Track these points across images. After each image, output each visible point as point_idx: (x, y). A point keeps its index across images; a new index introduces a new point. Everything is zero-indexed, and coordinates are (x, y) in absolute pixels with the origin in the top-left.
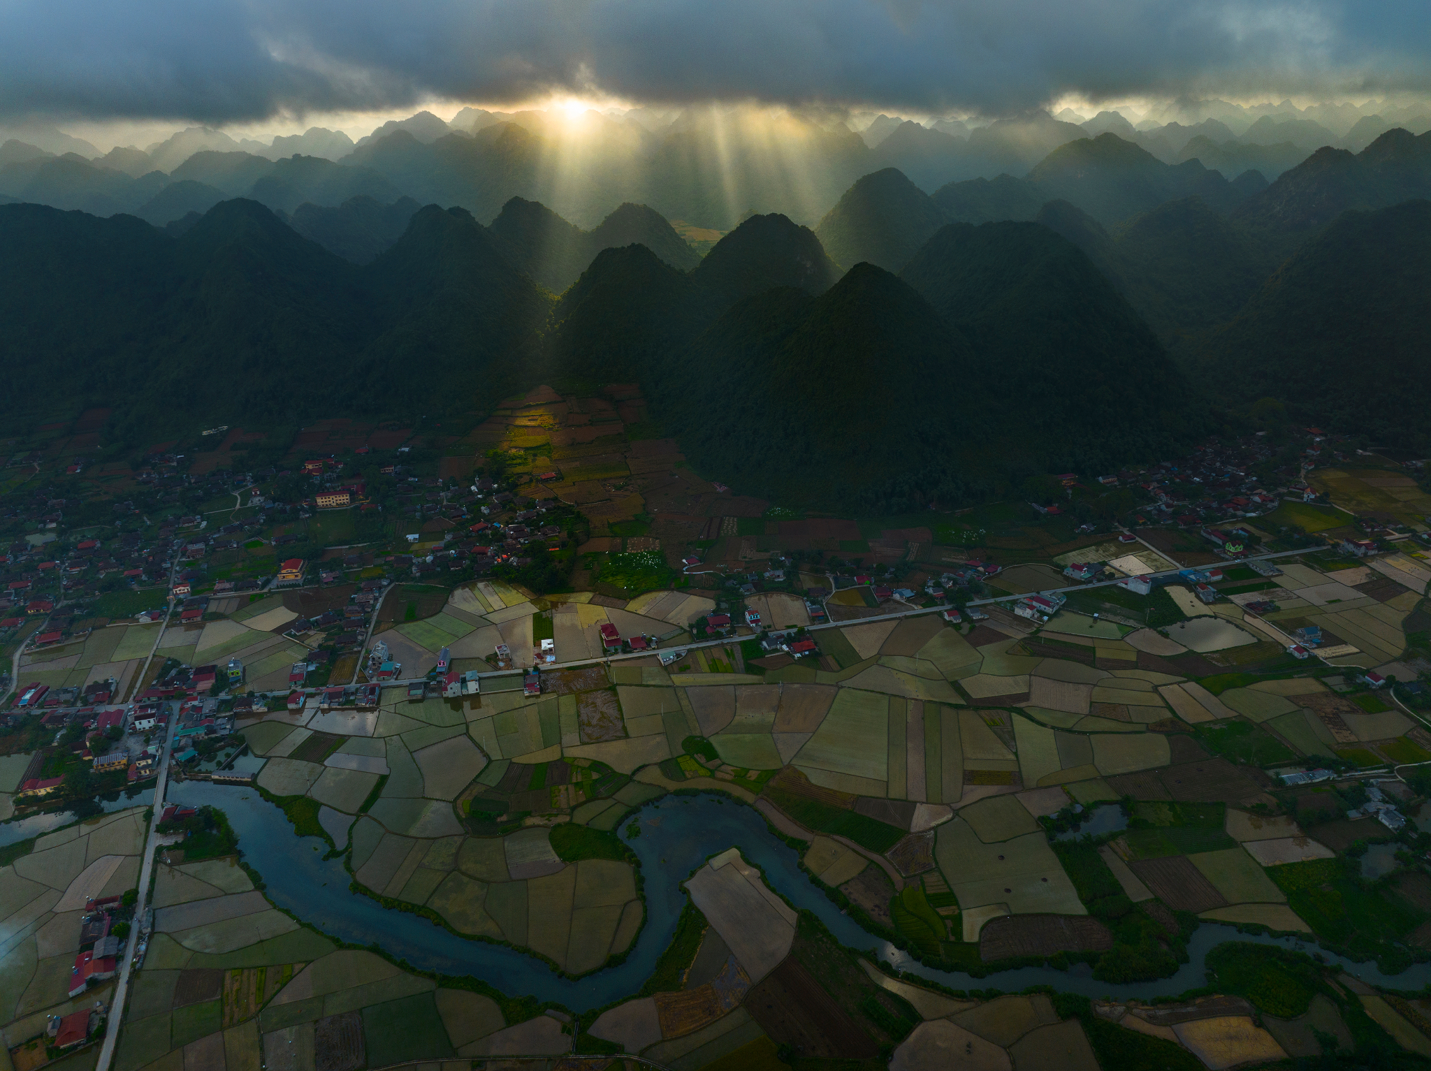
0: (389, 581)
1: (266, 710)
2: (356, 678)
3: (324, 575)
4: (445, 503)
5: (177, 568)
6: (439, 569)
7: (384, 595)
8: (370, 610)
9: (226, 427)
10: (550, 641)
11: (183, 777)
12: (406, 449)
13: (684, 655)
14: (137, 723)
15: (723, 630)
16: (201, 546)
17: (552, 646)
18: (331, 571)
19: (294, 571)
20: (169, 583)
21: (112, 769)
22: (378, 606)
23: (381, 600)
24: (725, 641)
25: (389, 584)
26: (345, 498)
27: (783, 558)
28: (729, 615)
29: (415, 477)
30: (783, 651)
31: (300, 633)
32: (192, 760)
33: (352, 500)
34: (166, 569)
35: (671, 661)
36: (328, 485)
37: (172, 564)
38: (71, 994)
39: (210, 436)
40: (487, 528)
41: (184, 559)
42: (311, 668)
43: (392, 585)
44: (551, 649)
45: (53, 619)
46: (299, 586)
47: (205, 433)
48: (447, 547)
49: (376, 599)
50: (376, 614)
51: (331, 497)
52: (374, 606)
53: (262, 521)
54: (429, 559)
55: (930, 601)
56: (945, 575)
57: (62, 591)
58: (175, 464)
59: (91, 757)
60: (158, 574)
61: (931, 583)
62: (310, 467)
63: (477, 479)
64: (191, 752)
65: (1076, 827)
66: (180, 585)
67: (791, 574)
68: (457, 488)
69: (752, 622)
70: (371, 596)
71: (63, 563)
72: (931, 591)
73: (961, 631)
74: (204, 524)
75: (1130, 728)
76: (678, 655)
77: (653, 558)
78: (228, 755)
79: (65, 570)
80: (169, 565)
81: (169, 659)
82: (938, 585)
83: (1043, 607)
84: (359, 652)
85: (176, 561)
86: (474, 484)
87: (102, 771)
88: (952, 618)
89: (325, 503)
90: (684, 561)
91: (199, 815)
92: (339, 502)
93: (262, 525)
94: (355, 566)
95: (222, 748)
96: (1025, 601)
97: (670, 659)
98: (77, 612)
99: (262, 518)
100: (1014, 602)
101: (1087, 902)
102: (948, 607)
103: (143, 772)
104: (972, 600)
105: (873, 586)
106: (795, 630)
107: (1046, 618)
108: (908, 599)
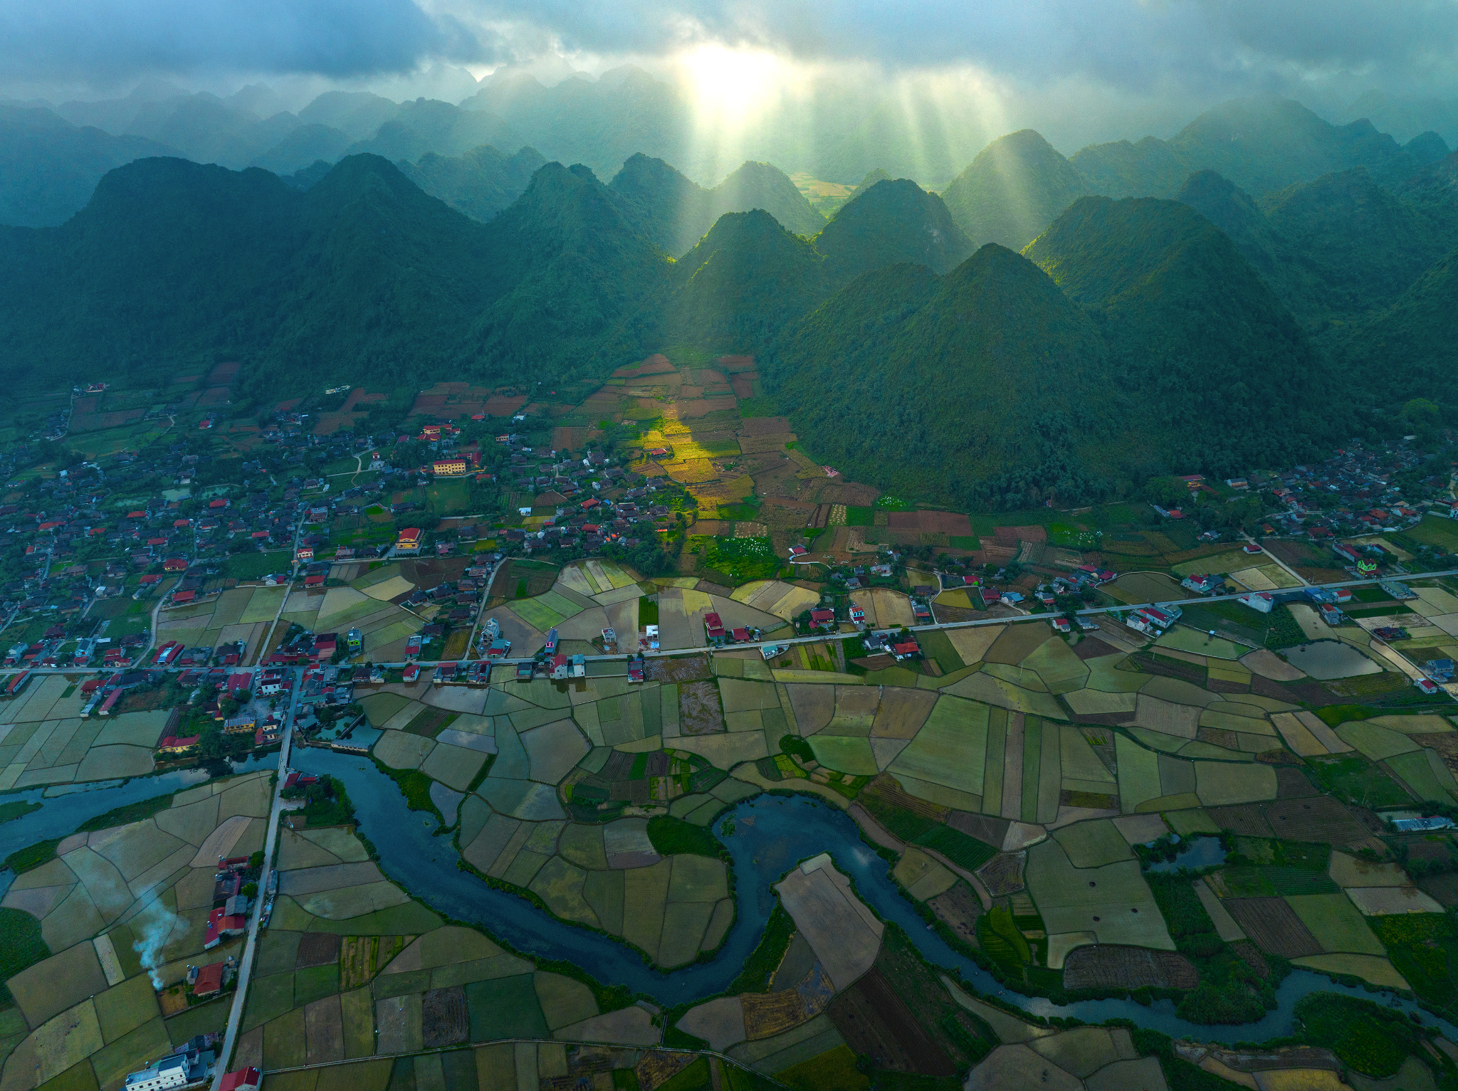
0: (501, 555)
1: (383, 681)
2: (467, 654)
3: (440, 546)
4: (557, 476)
5: (301, 532)
6: (549, 546)
7: (496, 569)
8: (482, 585)
9: (348, 387)
10: (655, 627)
11: (305, 743)
12: (521, 418)
13: (786, 649)
14: (263, 687)
15: (825, 626)
16: (324, 510)
17: (656, 633)
18: (447, 542)
19: (412, 540)
20: (293, 546)
21: (241, 731)
22: (490, 581)
23: (493, 575)
24: (827, 637)
25: (502, 559)
26: (461, 467)
27: (891, 552)
28: (833, 610)
29: (528, 447)
30: (885, 651)
31: (416, 605)
32: (313, 727)
33: (468, 468)
34: (290, 532)
35: (773, 656)
36: (445, 452)
37: (296, 527)
38: (207, 946)
39: (333, 395)
40: (597, 505)
41: (307, 523)
42: (426, 641)
43: (505, 560)
44: (655, 636)
45: (187, 578)
46: (416, 555)
47: (328, 392)
48: (558, 523)
49: (489, 574)
50: (488, 589)
51: (448, 465)
52: (486, 581)
53: (382, 486)
54: (540, 534)
55: (1041, 607)
56: (1057, 579)
57: (196, 550)
58: (300, 423)
59: (222, 719)
60: (283, 537)
61: (1041, 588)
62: (428, 432)
63: (589, 452)
64: (312, 720)
65: (1172, 857)
66: (304, 549)
67: (899, 569)
68: (569, 460)
69: (856, 619)
70: (484, 571)
71: (196, 521)
72: (1040, 596)
73: (1069, 641)
74: (327, 487)
75: (1236, 756)
76: (780, 649)
77: (760, 545)
78: (347, 725)
79: (198, 528)
80: (294, 528)
81: (293, 624)
82: (1049, 591)
83: (1157, 620)
84: (472, 627)
85: (300, 524)
86: (586, 457)
87: (232, 733)
88: (1060, 627)
89: (441, 471)
90: (791, 550)
91: (319, 783)
92: (455, 470)
93: (381, 490)
94: (470, 538)
95: (341, 717)
96: (1139, 612)
97: (772, 653)
98: (209, 572)
99: (382, 484)
100: (1126, 614)
101: (1176, 937)
102: (1058, 614)
103: (269, 737)
104: (1083, 608)
105: (982, 588)
106: (899, 630)
107: (1159, 632)
108: (1017, 604)
